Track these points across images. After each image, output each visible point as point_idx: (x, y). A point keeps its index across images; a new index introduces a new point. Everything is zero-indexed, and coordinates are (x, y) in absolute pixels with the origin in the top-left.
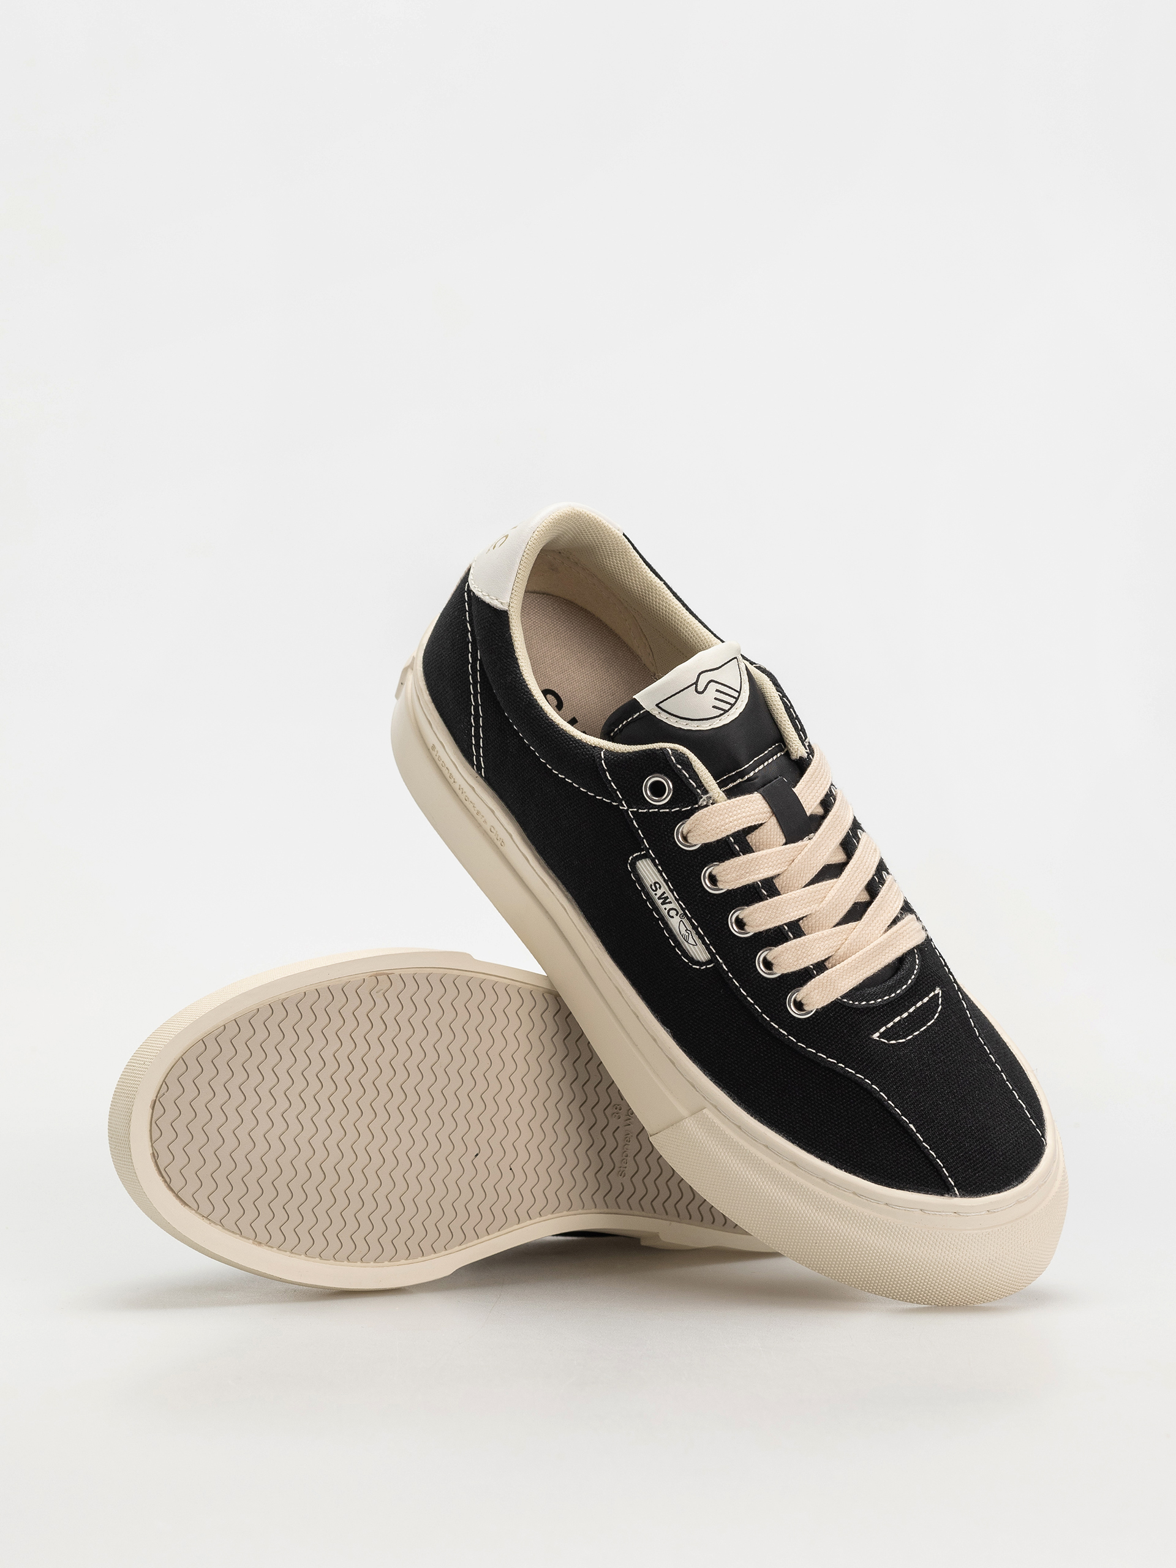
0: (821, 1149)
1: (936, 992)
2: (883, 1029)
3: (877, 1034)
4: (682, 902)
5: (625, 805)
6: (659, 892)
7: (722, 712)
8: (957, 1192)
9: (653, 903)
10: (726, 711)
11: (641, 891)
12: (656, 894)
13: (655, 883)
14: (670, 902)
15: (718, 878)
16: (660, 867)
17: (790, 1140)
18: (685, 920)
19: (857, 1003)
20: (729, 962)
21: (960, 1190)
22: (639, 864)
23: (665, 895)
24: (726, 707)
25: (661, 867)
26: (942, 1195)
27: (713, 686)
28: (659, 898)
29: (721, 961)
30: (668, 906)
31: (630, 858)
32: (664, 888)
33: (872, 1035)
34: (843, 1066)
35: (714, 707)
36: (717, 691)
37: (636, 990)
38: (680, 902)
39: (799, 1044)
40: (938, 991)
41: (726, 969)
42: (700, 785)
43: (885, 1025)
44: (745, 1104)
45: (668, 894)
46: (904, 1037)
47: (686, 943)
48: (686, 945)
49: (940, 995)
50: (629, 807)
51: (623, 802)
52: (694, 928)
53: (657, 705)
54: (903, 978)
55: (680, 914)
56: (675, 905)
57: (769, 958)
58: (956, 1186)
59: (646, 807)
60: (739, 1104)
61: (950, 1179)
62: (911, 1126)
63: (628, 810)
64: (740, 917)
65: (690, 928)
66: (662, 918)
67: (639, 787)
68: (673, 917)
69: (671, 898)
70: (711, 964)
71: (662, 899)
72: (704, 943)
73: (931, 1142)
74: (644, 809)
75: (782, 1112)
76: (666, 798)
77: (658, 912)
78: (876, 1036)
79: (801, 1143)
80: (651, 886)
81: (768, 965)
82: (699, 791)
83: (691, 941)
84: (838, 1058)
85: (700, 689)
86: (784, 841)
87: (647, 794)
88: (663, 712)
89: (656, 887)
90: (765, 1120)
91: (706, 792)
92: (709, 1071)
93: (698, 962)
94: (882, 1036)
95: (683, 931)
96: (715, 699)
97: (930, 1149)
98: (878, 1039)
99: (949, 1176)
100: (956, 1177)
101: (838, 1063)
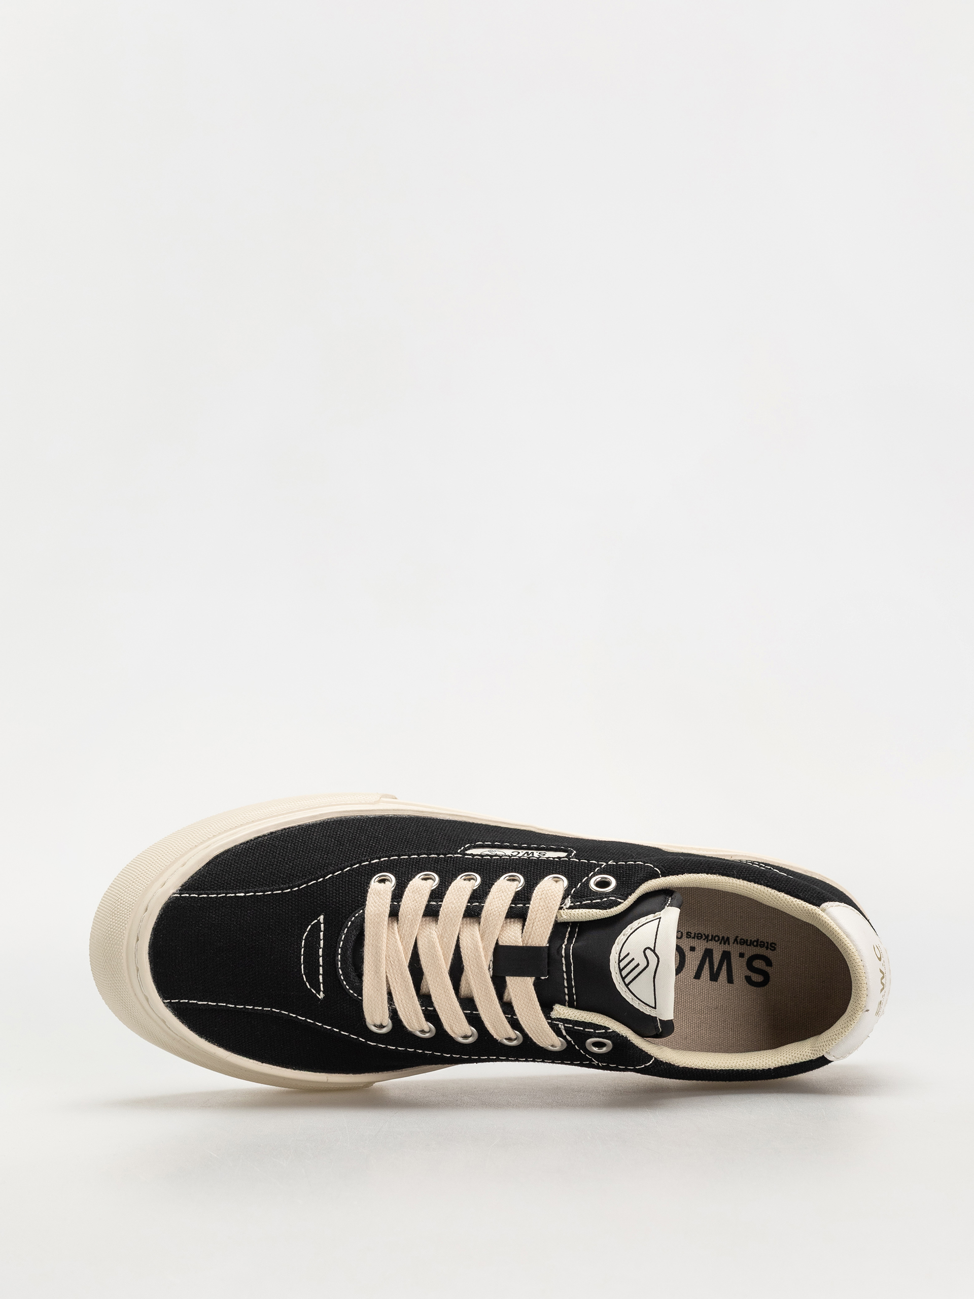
1: (321, 993)
2: (322, 928)
3: (322, 921)
4: (517, 860)
14: (524, 855)
15: (510, 882)
19: (353, 919)
27: (643, 964)
32: (536, 857)
33: (324, 916)
35: (628, 954)
36: (638, 965)
40: (321, 996)
42: (581, 907)
43: (323, 932)
45: (530, 857)
49: (317, 995)
53: (659, 918)
54: (347, 966)
58: (182, 896)
59: (597, 873)
63: (606, 863)
64: (473, 881)
69: (526, 857)
71: (530, 853)
73: (220, 900)
74: (597, 871)
76: (592, 884)
78: (321, 918)
82: (577, 903)
85: (648, 951)
86: (500, 943)
87: (606, 877)
88: (651, 920)
91: (572, 908)
94: (319, 923)
96: (633, 959)
98: (318, 919)
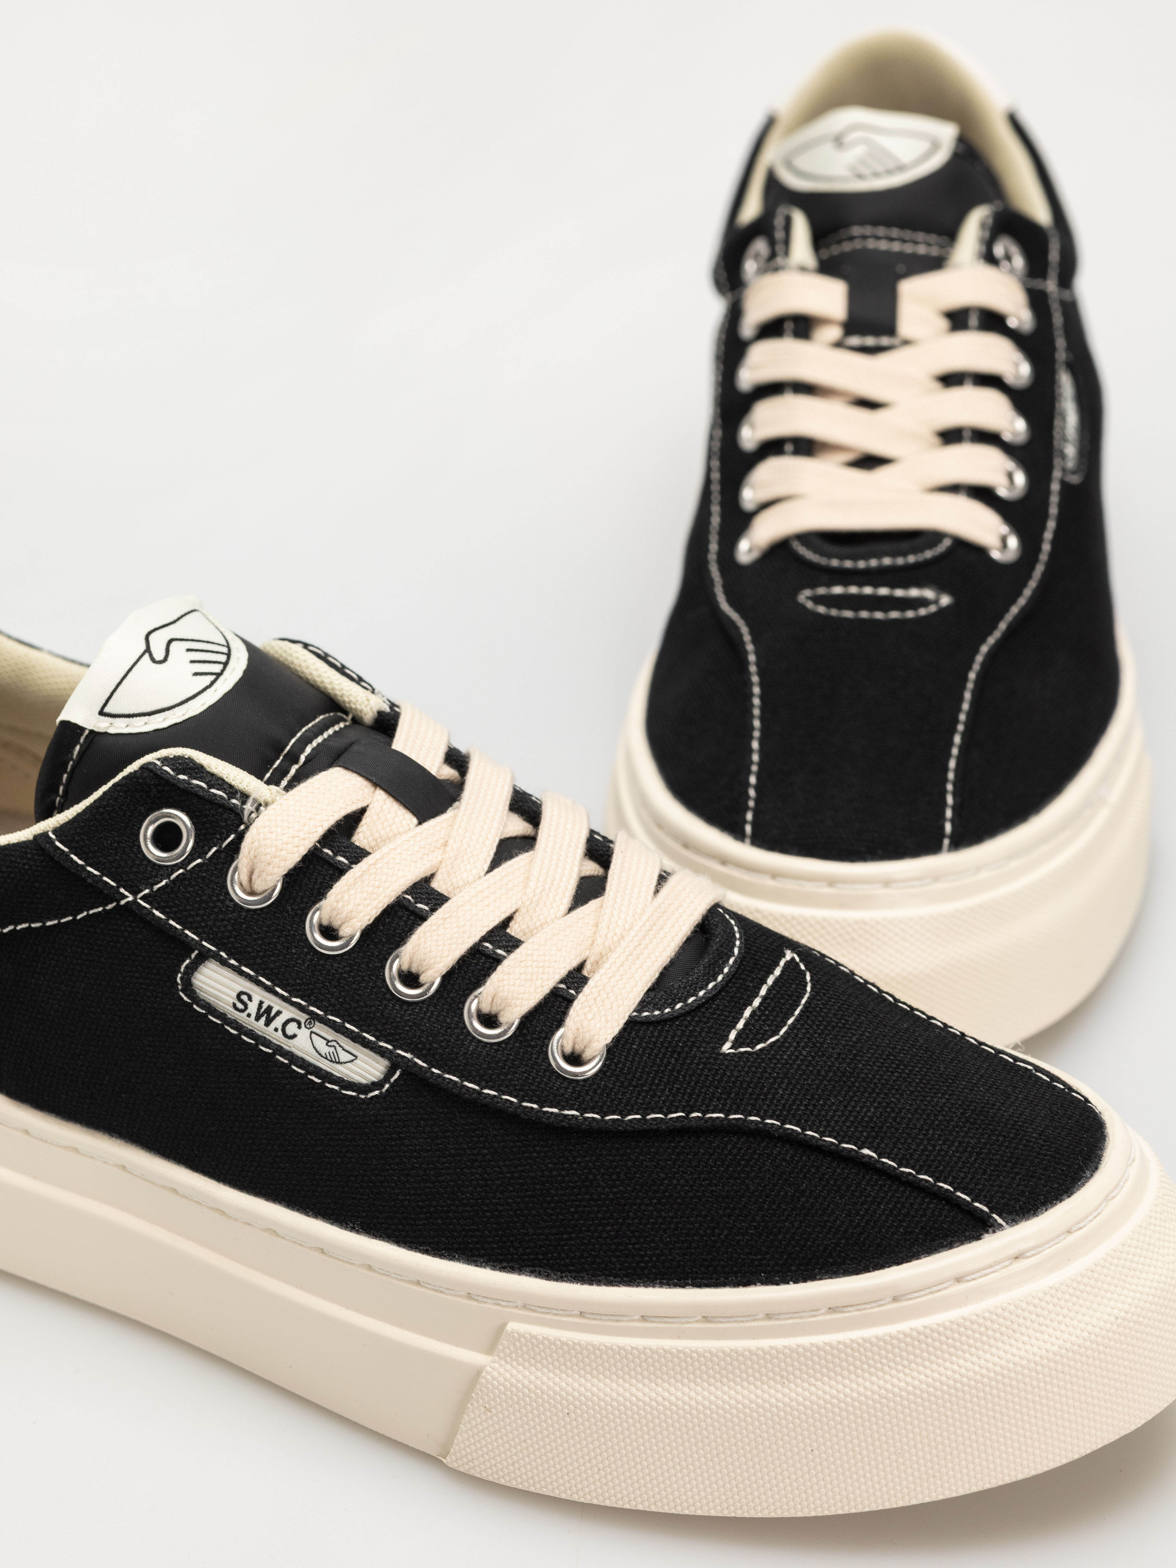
0: (735, 1269)
1: (789, 957)
2: (733, 1035)
3: (728, 1045)
4: (296, 997)
5: (126, 893)
6: (253, 1008)
7: (213, 677)
8: (1000, 1221)
9: (251, 1034)
10: (218, 675)
11: (222, 1025)
12: (249, 1015)
13: (239, 996)
14: (279, 1013)
15: (336, 924)
16: (232, 962)
17: (675, 1285)
18: (319, 1028)
19: (667, 1010)
20: (421, 1050)
21: (1004, 1215)
22: (200, 981)
23: (265, 1006)
24: (217, 668)
25: (235, 960)
26: (978, 1238)
27: (179, 646)
28: (258, 1018)
29: (408, 1055)
30: (278, 1022)
31: (179, 980)
32: (258, 995)
33: (721, 1048)
34: (700, 1115)
35: (194, 676)
36: (189, 651)
37: (298, 1210)
38: (294, 1000)
39: (607, 1118)
40: (789, 952)
41: (424, 1065)
42: (232, 791)
43: (734, 1027)
44: (570, 1272)
45: (270, 1000)
46: (776, 1033)
47: (339, 1067)
48: (338, 1071)
49: (797, 959)
50: (135, 893)
51: (122, 890)
52: (338, 1029)
53: (102, 713)
54: (721, 946)
55: (303, 1021)
56: (288, 1012)
57: (486, 1009)
58: (992, 1210)
59: (162, 875)
60: (560, 1279)
61: (977, 1204)
62: (866, 1151)
63: (136, 899)
64: (405, 968)
65: (330, 1034)
66: (279, 1050)
67: (135, 850)
68: (294, 1036)
69: (277, 1004)
70: (395, 1073)
71: (262, 1015)
72: (366, 1044)
73: (912, 1162)
74: (161, 881)
75: (637, 1246)
76: (188, 843)
77: (267, 1043)
78: (726, 1048)
79: (696, 1279)
80: (234, 1005)
81: (489, 1020)
82: (234, 801)
83: (344, 1057)
84: (684, 1106)
85: (159, 656)
86: (414, 819)
87: (153, 852)
88: (117, 719)
89: (242, 1002)
90: (615, 1276)
91: (245, 797)
92: (482, 1256)
93: (373, 1083)
94: (735, 1045)
95: (324, 1049)
96: (192, 662)
97: (918, 1173)
98: (732, 1051)
99: (973, 1201)
100: (985, 1196)
101: (688, 1114)
